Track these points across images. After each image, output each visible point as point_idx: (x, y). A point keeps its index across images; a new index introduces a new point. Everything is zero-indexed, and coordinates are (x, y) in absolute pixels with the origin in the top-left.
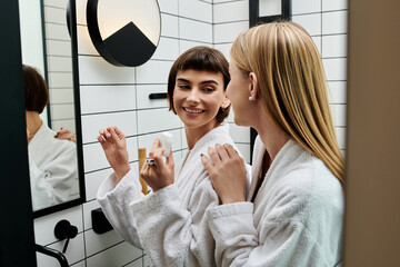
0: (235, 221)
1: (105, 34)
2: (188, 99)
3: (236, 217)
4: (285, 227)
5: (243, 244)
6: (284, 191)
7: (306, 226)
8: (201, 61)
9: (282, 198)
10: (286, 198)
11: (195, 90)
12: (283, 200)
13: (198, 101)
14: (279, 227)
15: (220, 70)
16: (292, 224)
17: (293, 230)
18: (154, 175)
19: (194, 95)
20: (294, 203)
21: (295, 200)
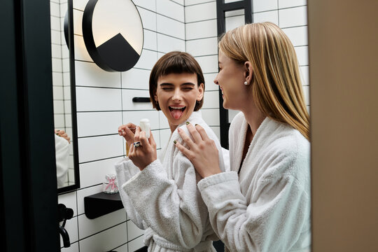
0: (221, 188)
1: (99, 42)
2: (173, 99)
3: (222, 185)
4: (279, 182)
5: (229, 208)
6: (275, 154)
7: (296, 178)
8: (180, 65)
9: (274, 159)
10: (278, 158)
11: (178, 90)
12: (275, 160)
13: (181, 99)
14: (274, 181)
15: (195, 71)
16: (285, 177)
17: (286, 182)
18: (142, 154)
19: (178, 95)
20: (285, 161)
21: (286, 159)
